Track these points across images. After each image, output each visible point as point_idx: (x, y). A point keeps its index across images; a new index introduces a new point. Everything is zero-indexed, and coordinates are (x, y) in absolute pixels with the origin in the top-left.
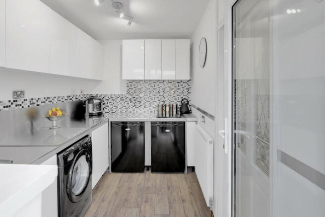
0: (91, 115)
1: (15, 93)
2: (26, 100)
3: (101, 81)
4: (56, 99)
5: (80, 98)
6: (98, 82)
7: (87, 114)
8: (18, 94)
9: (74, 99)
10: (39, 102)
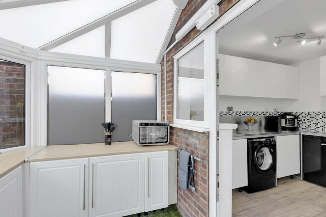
0: (284, 129)
1: (229, 108)
2: (234, 112)
3: (296, 100)
4: (252, 113)
5: (273, 114)
6: (293, 100)
7: (279, 127)
8: (230, 109)
9: (267, 115)
10: (241, 114)
